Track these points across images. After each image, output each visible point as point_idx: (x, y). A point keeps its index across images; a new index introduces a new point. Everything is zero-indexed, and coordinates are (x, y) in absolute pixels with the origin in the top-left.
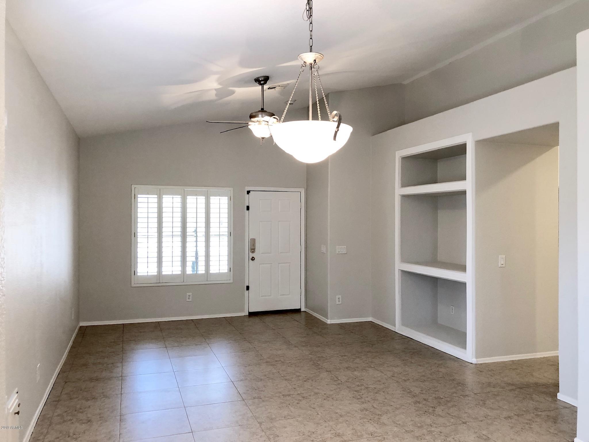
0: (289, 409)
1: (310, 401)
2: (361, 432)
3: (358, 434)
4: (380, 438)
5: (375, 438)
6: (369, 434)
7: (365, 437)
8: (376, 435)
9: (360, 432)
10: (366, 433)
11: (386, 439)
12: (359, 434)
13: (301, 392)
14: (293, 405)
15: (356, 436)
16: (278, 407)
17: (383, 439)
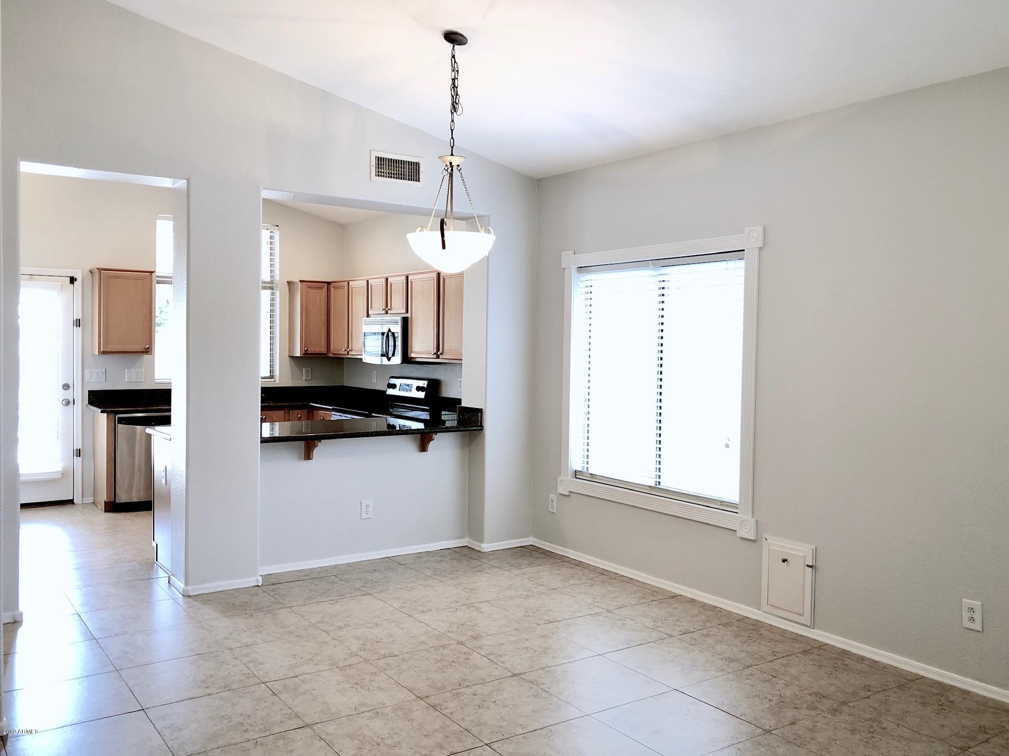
2: (396, 716)
3: (401, 713)
4: (364, 709)
5: (371, 708)
6: (382, 714)
7: (390, 708)
8: (369, 714)
9: (399, 716)
10: (388, 715)
11: (352, 708)
12: (399, 713)
15: (406, 709)
17: (357, 708)
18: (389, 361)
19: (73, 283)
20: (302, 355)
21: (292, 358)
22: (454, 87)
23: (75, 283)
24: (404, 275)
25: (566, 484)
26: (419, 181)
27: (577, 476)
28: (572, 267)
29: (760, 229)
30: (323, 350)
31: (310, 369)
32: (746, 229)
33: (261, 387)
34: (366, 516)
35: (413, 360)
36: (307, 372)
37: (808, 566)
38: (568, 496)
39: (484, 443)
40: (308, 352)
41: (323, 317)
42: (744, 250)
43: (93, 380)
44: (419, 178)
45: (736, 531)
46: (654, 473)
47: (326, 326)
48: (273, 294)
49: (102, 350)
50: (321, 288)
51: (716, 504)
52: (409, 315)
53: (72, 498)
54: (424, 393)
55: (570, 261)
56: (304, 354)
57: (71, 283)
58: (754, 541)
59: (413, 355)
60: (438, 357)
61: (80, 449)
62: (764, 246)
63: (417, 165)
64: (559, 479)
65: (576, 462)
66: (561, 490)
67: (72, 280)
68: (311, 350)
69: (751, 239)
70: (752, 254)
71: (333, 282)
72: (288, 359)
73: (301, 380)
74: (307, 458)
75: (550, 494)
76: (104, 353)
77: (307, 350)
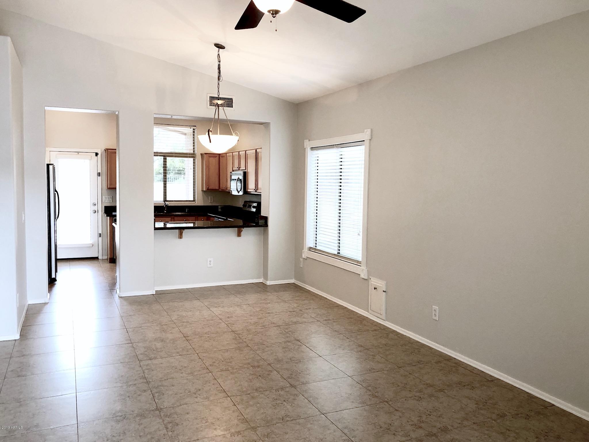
0: (224, 357)
1: (201, 365)
13: (208, 375)
14: (219, 361)
16: (233, 359)
18: (239, 193)
19: (97, 156)
20: (206, 190)
21: (202, 191)
22: (219, 68)
23: (98, 156)
24: (255, 149)
25: (306, 254)
26: (232, 107)
27: (311, 250)
28: (308, 147)
29: (369, 130)
30: (217, 188)
31: (212, 197)
32: (365, 130)
33: (154, 206)
34: (210, 266)
35: (250, 193)
36: (211, 198)
37: (383, 291)
38: (306, 259)
39: (268, 233)
40: (209, 188)
41: (217, 171)
42: (364, 141)
43: (106, 201)
44: (232, 106)
45: (360, 275)
46: (337, 248)
47: (218, 175)
48: (194, 160)
49: (109, 187)
50: (216, 157)
51: (355, 262)
52: (246, 171)
53: (98, 256)
54: (255, 209)
55: (308, 145)
56: (207, 189)
57: (96, 156)
58: (366, 280)
59: (249, 191)
60: (256, 192)
61: (101, 234)
62: (371, 139)
63: (231, 99)
64: (303, 251)
65: (309, 242)
66: (304, 256)
67: (97, 154)
68: (210, 188)
69: (366, 135)
70: (367, 142)
71: (221, 154)
72: (201, 192)
73: (208, 203)
74: (179, 238)
75: (300, 259)
76: (110, 188)
77: (208, 188)
